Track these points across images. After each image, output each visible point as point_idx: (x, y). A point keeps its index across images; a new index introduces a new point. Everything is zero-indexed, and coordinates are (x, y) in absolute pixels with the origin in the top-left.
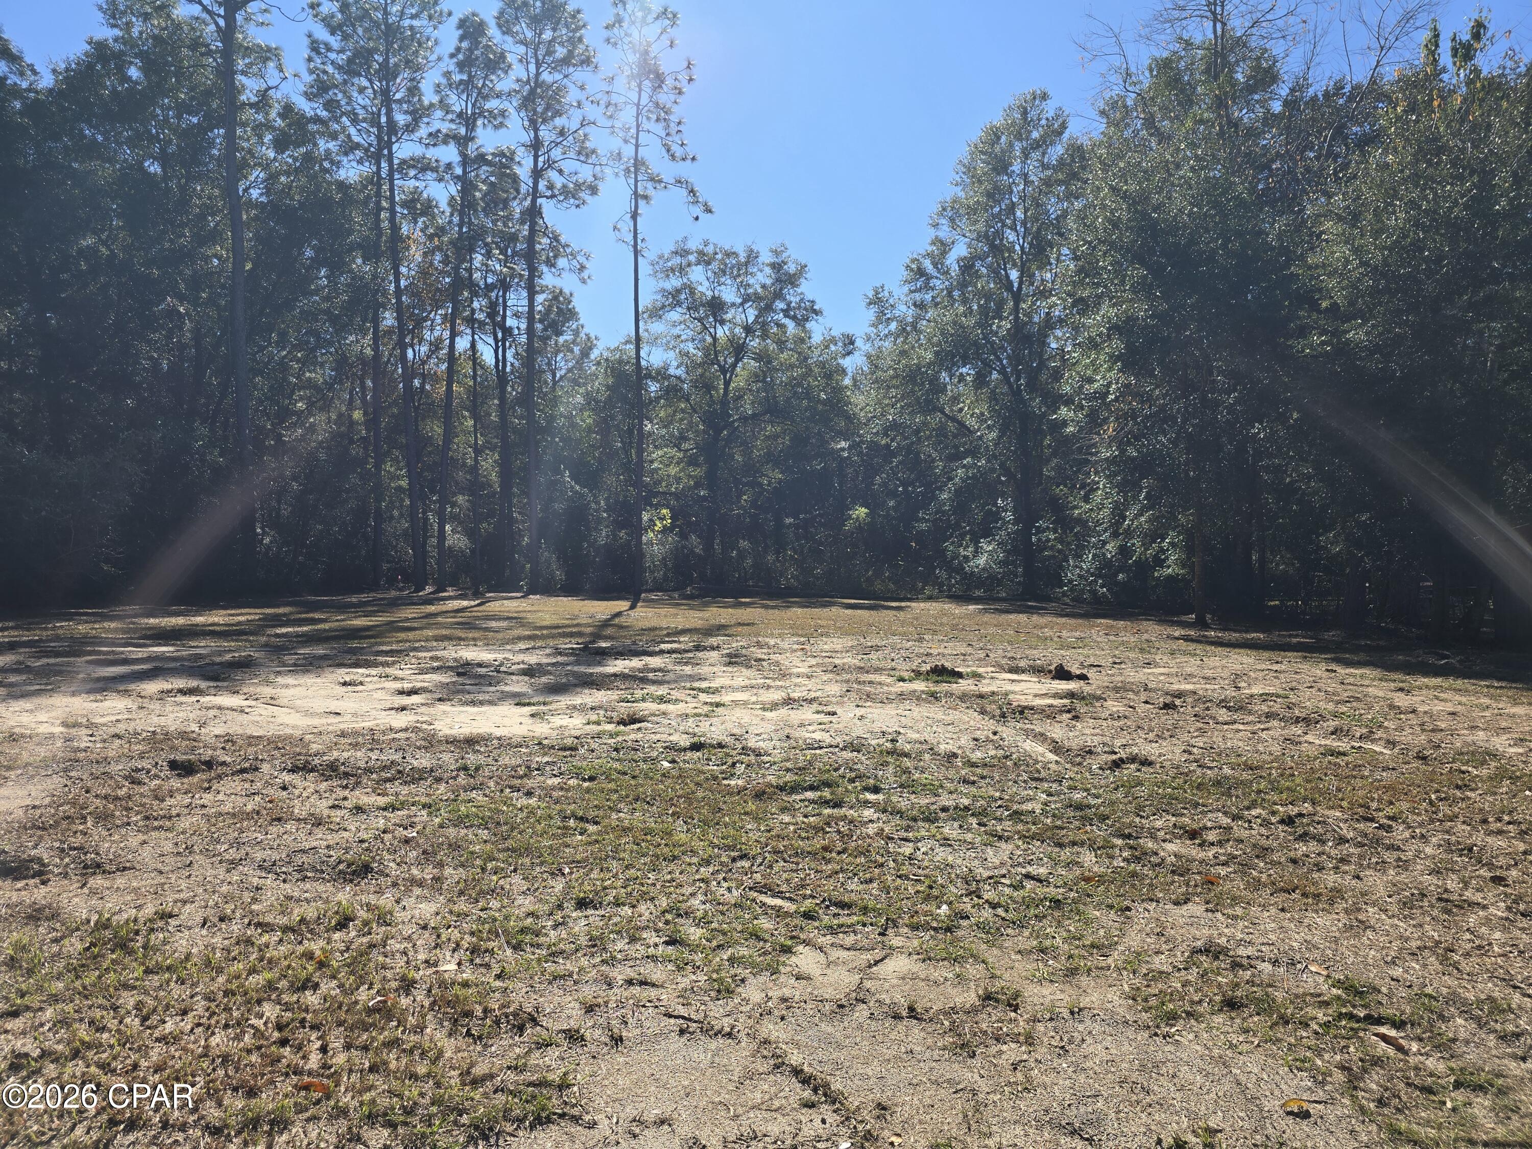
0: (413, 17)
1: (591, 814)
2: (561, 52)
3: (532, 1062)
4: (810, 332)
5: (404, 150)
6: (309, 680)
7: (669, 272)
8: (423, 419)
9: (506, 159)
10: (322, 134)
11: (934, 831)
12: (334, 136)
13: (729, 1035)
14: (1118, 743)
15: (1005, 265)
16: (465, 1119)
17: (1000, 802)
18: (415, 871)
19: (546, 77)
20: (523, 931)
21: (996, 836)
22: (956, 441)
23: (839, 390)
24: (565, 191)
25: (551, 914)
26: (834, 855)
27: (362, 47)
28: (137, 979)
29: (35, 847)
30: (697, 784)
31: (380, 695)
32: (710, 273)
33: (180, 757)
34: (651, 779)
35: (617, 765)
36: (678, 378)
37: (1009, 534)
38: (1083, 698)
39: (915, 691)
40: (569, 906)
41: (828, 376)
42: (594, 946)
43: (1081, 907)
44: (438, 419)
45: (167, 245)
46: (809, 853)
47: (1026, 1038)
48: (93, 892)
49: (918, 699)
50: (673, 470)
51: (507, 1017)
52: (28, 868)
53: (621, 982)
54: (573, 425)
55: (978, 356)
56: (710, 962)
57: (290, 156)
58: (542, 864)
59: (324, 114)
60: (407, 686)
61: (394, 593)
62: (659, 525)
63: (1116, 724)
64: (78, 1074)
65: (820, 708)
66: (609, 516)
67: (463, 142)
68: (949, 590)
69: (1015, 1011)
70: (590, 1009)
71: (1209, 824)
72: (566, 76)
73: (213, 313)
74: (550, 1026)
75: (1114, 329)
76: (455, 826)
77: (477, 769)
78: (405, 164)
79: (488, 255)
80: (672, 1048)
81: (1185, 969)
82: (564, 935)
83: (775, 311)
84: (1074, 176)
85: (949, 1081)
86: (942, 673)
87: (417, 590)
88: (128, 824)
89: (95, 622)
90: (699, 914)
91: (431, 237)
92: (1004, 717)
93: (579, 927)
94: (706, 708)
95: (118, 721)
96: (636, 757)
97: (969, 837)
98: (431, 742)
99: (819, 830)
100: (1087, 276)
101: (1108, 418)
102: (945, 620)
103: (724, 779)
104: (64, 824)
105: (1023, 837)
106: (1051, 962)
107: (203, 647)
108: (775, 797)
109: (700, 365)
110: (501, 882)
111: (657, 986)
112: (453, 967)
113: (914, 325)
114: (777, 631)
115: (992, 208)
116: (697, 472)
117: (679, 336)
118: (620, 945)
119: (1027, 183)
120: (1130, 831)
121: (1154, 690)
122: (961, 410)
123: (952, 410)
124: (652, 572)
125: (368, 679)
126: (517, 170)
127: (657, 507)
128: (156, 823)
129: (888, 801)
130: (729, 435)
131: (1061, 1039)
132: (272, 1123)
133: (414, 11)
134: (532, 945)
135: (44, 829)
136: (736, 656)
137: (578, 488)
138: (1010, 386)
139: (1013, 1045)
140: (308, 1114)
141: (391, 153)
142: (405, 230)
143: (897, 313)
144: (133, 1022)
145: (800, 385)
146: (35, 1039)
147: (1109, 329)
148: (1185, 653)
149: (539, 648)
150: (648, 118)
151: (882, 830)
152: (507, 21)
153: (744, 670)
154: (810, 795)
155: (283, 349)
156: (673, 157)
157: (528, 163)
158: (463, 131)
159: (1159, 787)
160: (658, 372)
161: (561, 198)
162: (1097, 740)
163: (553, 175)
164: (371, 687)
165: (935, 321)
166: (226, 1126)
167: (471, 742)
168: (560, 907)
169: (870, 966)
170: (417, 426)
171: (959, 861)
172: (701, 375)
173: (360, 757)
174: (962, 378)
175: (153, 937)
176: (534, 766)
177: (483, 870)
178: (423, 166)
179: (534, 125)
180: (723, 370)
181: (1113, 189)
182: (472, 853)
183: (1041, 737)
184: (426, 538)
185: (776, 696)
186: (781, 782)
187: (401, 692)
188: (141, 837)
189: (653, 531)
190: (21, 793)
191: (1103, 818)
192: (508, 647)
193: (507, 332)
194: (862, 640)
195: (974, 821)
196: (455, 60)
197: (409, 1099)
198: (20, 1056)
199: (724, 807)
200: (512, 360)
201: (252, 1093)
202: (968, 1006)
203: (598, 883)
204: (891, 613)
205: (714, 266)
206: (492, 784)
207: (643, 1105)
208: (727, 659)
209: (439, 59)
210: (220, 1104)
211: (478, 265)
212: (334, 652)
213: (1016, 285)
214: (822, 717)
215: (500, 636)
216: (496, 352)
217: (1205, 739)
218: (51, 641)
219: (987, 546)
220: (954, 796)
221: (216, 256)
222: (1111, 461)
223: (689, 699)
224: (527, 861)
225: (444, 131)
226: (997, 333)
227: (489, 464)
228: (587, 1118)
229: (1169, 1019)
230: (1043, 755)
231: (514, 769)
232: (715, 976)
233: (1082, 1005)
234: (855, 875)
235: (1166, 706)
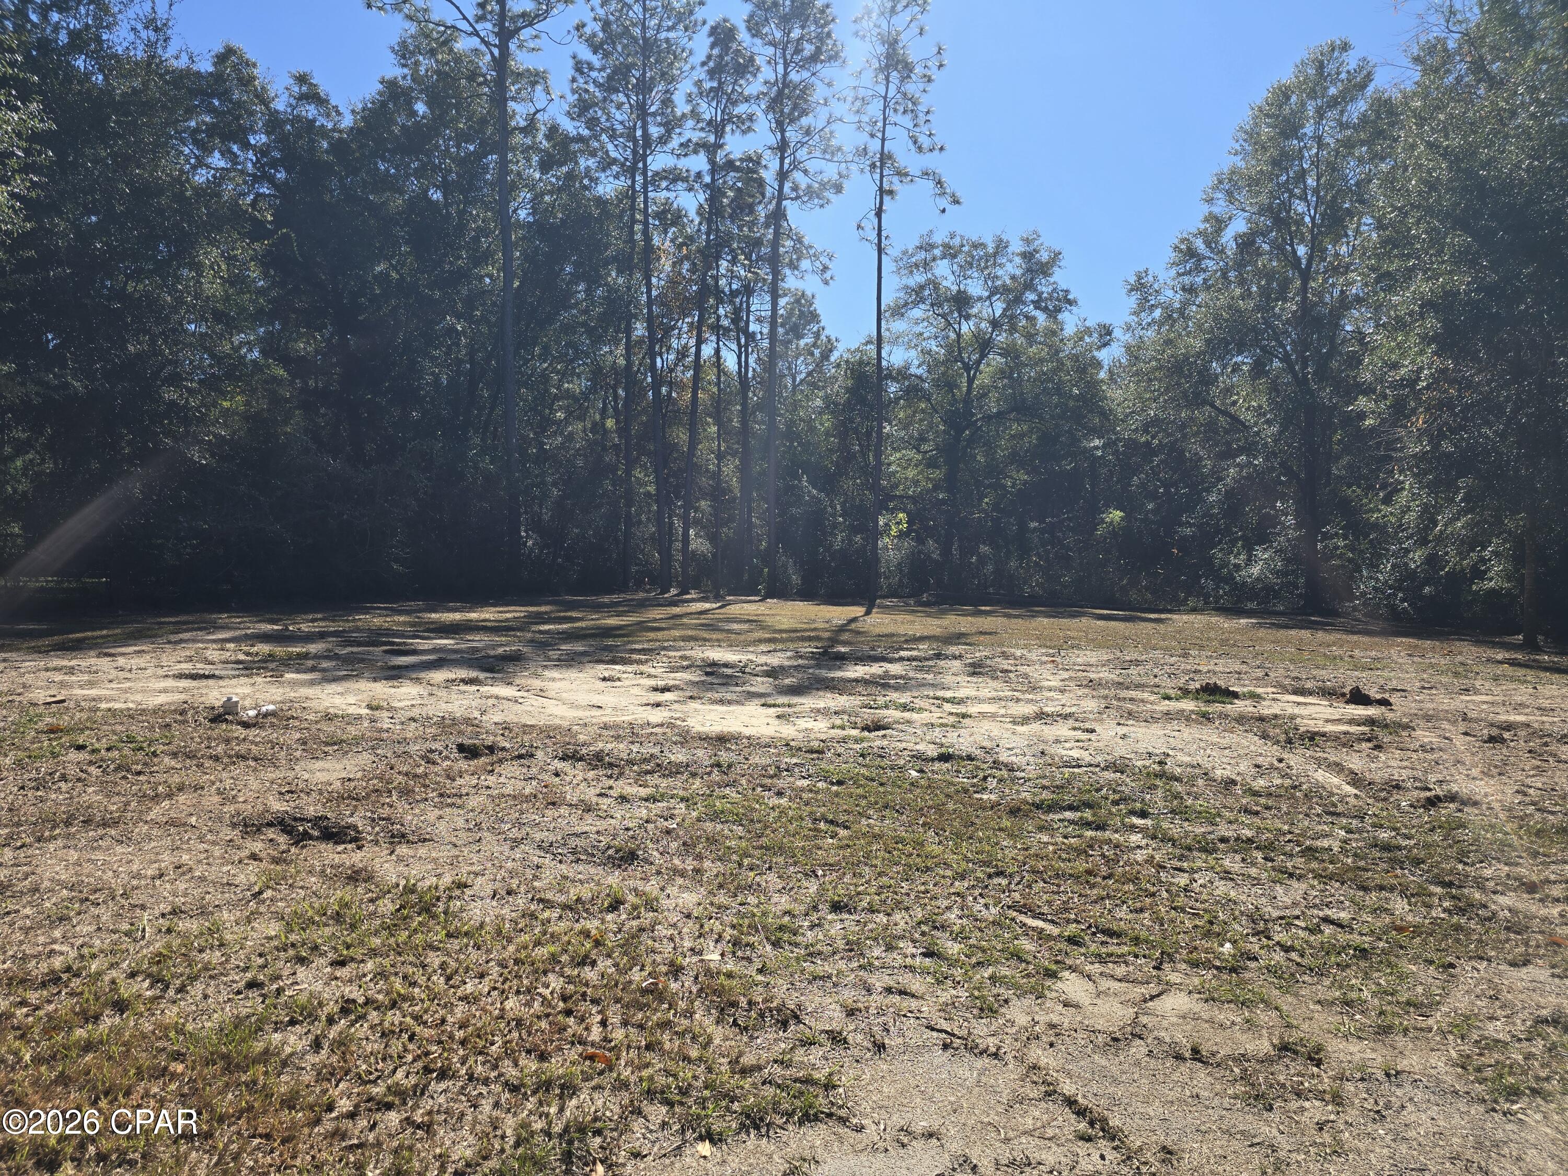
0: (669, 29)
1: (842, 818)
2: (809, 49)
3: (797, 1058)
4: (1062, 323)
5: (658, 161)
6: (572, 674)
7: (913, 268)
8: (669, 427)
9: (755, 161)
10: (582, 152)
11: (1213, 863)
12: (593, 154)
13: (995, 1055)
14: (1432, 778)
15: (1291, 239)
16: (736, 1106)
17: (1289, 837)
18: (676, 861)
19: (794, 76)
20: (781, 928)
21: (1286, 873)
22: (1228, 437)
23: (1094, 385)
24: (809, 191)
25: (807, 915)
26: (1099, 879)
27: (621, 63)
28: (441, 942)
29: (352, 815)
30: (947, 796)
31: (636, 691)
32: (955, 266)
33: (467, 742)
34: (900, 787)
35: (863, 771)
36: (920, 377)
37: (1288, 540)
38: (1386, 726)
39: (1184, 711)
40: (824, 908)
41: (1082, 370)
42: (851, 950)
43: (1393, 959)
44: (684, 426)
45: (447, 267)
46: (1070, 875)
47: (1333, 1097)
48: (400, 859)
49: (1188, 719)
50: (911, 473)
51: (771, 1011)
52: (346, 834)
53: (880, 989)
54: (812, 429)
55: (1256, 343)
56: (971, 978)
57: (553, 176)
58: (795, 863)
59: (586, 132)
60: (661, 683)
61: (641, 595)
62: (894, 531)
63: (1429, 756)
64: (396, 1023)
65: (1077, 725)
66: (845, 520)
67: (711, 149)
68: (1217, 602)
69: (1318, 1066)
70: (851, 1013)
71: (1553, 877)
72: (813, 74)
73: (484, 329)
74: (813, 1024)
75: (1428, 305)
76: (712, 820)
77: (730, 766)
78: (660, 175)
79: (734, 261)
80: (936, 1061)
81: (1527, 1040)
82: (821, 937)
83: (1024, 303)
84: (1380, 134)
85: (1242, 1133)
86: (1212, 692)
87: (663, 593)
88: (426, 800)
89: (387, 616)
90: (956, 928)
91: (680, 247)
92: (1290, 743)
93: (835, 930)
94: (952, 719)
95: (413, 706)
96: (882, 764)
97: (1253, 871)
98: (686, 738)
99: (1080, 852)
100: (1395, 247)
101: (1416, 409)
102: (1212, 634)
103: (975, 792)
104: (373, 797)
105: (1317, 876)
106: (1358, 1017)
107: (478, 640)
108: (1031, 815)
109: (943, 363)
110: (758, 879)
111: (917, 997)
112: (716, 957)
113: (1181, 311)
114: (1022, 642)
115: (1278, 176)
116: (937, 474)
117: (921, 334)
118: (877, 952)
119: (1321, 145)
120: (1451, 878)
121: (1477, 720)
122: (1234, 403)
123: (1223, 404)
124: (887, 578)
125: (625, 676)
126: (764, 173)
127: (893, 511)
128: (449, 801)
129: (1157, 827)
130: (972, 435)
131: (1376, 1102)
132: (562, 1087)
133: (670, 24)
134: (790, 944)
135: (358, 800)
136: (980, 666)
137: (815, 492)
138: (1295, 375)
139: (1317, 1103)
140: (593, 1083)
141: (645, 166)
142: (656, 241)
143: (1162, 299)
144: (439, 981)
145: (1050, 380)
146: (360, 987)
147: (1421, 307)
148: (1512, 679)
149: (780, 650)
150: (895, 110)
151: (1153, 857)
152: (757, 24)
153: (989, 680)
154: (1068, 815)
155: (545, 362)
156: (920, 149)
157: (774, 165)
158: (712, 139)
159: (1487, 831)
160: (899, 372)
161: (806, 199)
162: (1405, 773)
163: (797, 176)
164: (627, 683)
165: (1207, 306)
166: (523, 1085)
167: (722, 740)
168: (815, 908)
169: (1145, 1001)
170: (664, 433)
171: (1243, 898)
172: (943, 374)
173: (621, 749)
174: (1236, 368)
175: (451, 904)
176: (783, 766)
177: (740, 865)
178: (674, 177)
179: (780, 126)
180: (967, 368)
181: (1430, 145)
182: (729, 848)
183: (1337, 768)
184: (671, 542)
185: (1028, 710)
186: (1037, 800)
187: (655, 689)
188: (437, 812)
189: (889, 535)
190: (339, 766)
191: (1417, 862)
192: (751, 649)
193: (751, 337)
194: (1118, 654)
195: (1259, 855)
196: (706, 68)
197: (683, 1080)
198: (348, 1001)
199: (977, 821)
200: (754, 365)
201: (543, 1057)
202: (1261, 1055)
203: (852, 888)
204: (1150, 625)
205: (961, 259)
206: (744, 781)
207: (910, 1115)
208: (971, 670)
209: (693, 68)
210: (516, 1064)
211: (724, 272)
212: (592, 649)
213: (1304, 262)
214: (1079, 734)
215: (742, 638)
216: (739, 357)
217: (1544, 779)
218: (353, 632)
219: (1262, 554)
220: (1235, 827)
221: (488, 275)
222: (1420, 458)
223: (933, 708)
224: (781, 860)
225: (694, 140)
226: (1280, 316)
227: (730, 468)
228: (855, 1121)
229: (1509, 1094)
230: (1339, 788)
231: (764, 768)
232: (976, 993)
233: (1399, 1068)
234: (1124, 902)
235: (1492, 739)
